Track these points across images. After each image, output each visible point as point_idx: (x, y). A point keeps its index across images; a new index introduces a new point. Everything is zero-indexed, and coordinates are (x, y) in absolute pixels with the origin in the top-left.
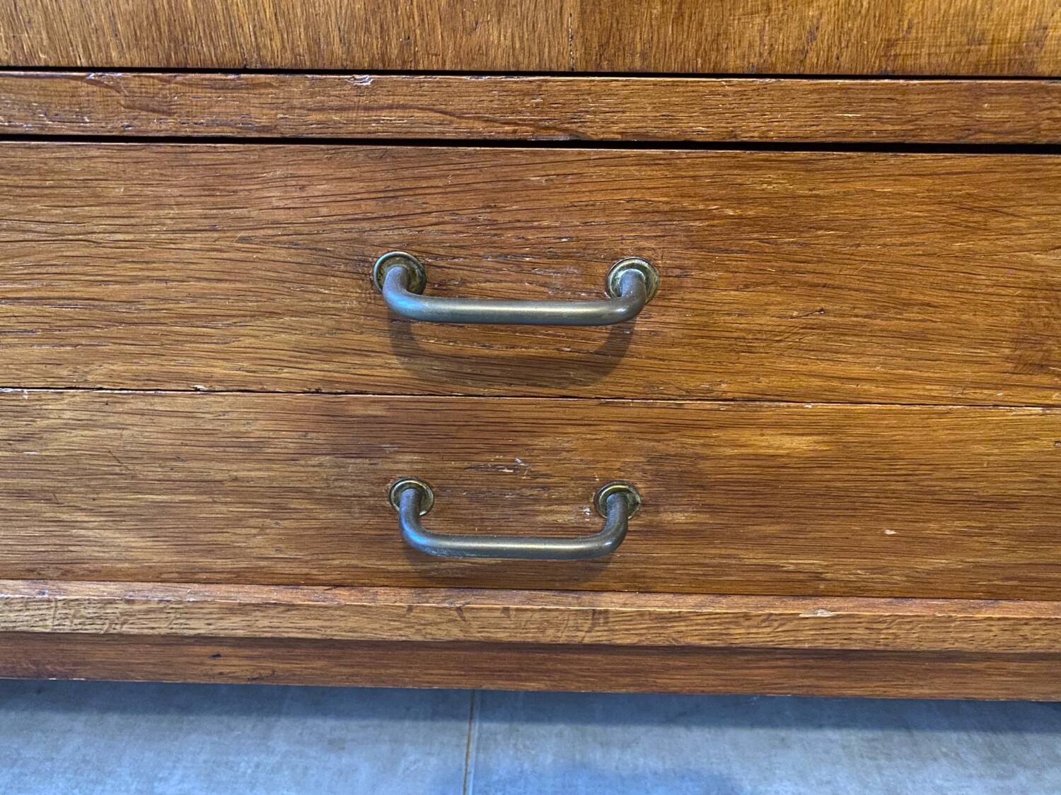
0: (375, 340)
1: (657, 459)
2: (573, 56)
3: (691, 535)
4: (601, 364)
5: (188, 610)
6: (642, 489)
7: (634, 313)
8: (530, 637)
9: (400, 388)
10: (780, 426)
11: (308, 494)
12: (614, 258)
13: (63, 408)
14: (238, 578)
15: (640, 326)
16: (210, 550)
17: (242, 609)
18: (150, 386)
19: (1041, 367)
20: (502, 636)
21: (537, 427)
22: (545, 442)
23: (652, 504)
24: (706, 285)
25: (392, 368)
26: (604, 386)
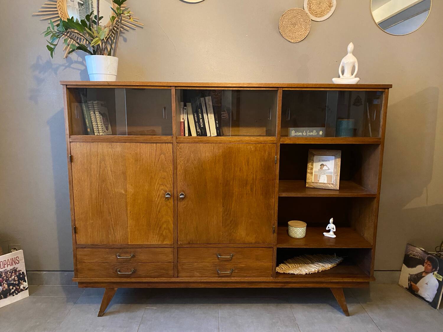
0: (217, 259)
1: (235, 267)
2: (228, 243)
3: (237, 272)
4: (231, 260)
5: (201, 279)
6: (234, 269)
7: (232, 257)
8: (226, 281)
9: (218, 262)
10: (243, 264)
11: (211, 270)
12: (231, 254)
13: (196, 264)
14: (205, 277)
15: (233, 258)
16: (204, 274)
17: (206, 279)
18: (202, 262)
19: (257, 260)
20: (224, 281)
21: (227, 265)
22: (227, 266)
23: (234, 270)
24: (237, 255)
25: (218, 261)
26: (231, 262)
